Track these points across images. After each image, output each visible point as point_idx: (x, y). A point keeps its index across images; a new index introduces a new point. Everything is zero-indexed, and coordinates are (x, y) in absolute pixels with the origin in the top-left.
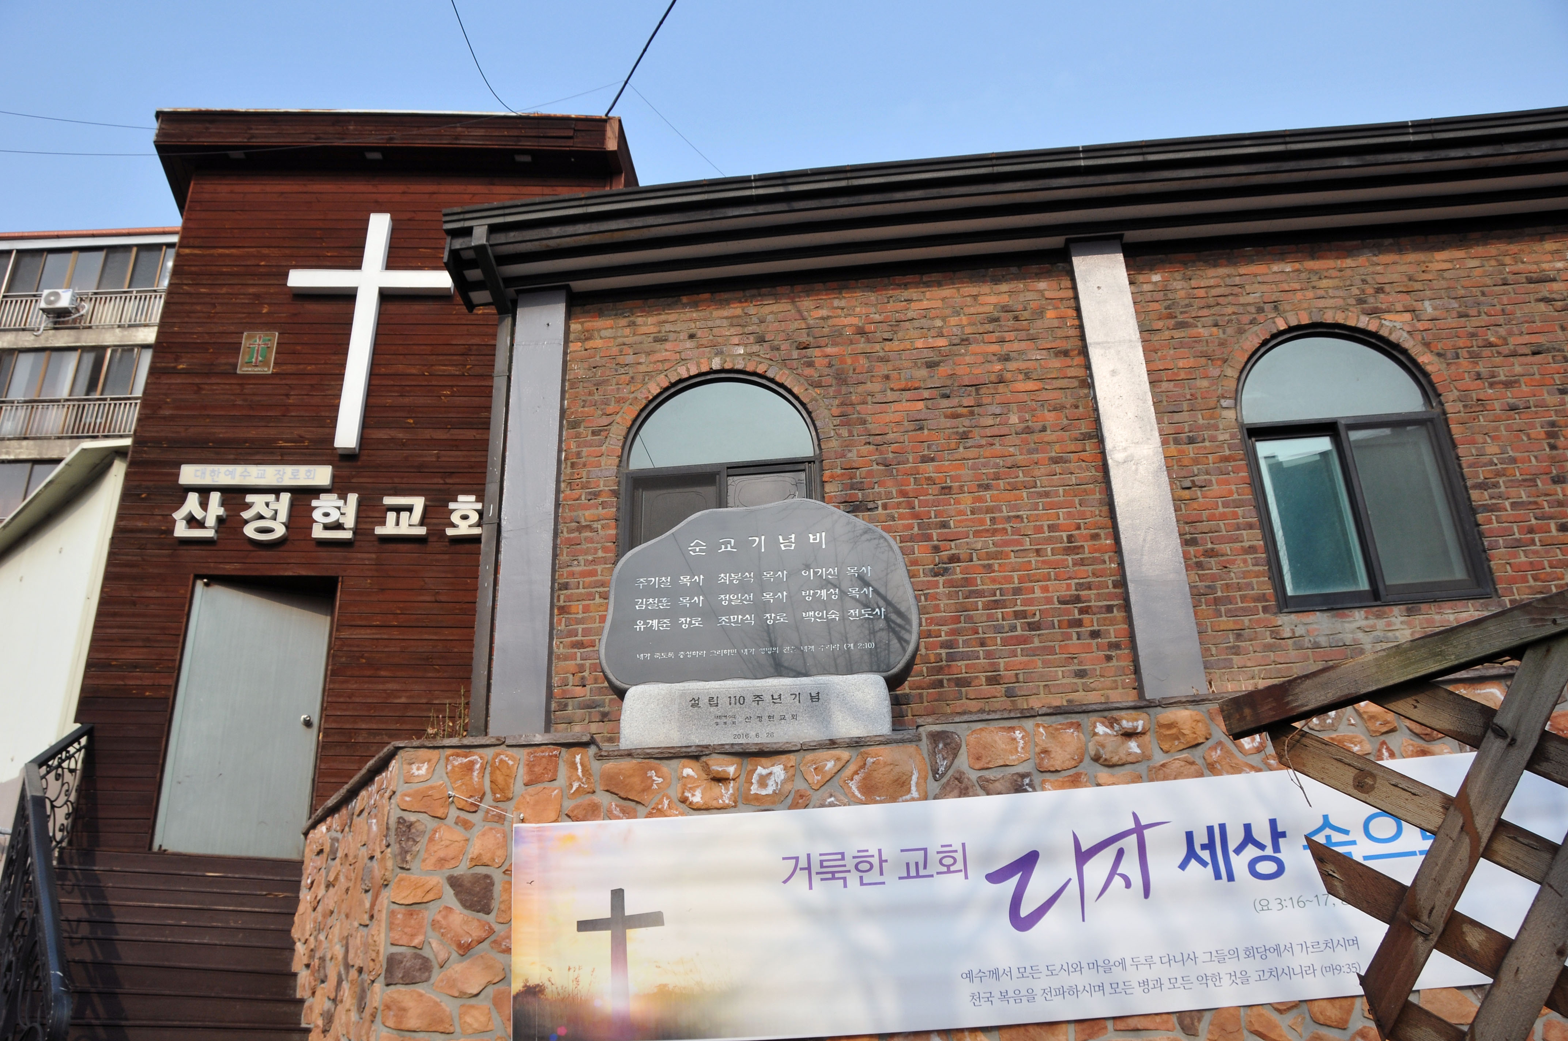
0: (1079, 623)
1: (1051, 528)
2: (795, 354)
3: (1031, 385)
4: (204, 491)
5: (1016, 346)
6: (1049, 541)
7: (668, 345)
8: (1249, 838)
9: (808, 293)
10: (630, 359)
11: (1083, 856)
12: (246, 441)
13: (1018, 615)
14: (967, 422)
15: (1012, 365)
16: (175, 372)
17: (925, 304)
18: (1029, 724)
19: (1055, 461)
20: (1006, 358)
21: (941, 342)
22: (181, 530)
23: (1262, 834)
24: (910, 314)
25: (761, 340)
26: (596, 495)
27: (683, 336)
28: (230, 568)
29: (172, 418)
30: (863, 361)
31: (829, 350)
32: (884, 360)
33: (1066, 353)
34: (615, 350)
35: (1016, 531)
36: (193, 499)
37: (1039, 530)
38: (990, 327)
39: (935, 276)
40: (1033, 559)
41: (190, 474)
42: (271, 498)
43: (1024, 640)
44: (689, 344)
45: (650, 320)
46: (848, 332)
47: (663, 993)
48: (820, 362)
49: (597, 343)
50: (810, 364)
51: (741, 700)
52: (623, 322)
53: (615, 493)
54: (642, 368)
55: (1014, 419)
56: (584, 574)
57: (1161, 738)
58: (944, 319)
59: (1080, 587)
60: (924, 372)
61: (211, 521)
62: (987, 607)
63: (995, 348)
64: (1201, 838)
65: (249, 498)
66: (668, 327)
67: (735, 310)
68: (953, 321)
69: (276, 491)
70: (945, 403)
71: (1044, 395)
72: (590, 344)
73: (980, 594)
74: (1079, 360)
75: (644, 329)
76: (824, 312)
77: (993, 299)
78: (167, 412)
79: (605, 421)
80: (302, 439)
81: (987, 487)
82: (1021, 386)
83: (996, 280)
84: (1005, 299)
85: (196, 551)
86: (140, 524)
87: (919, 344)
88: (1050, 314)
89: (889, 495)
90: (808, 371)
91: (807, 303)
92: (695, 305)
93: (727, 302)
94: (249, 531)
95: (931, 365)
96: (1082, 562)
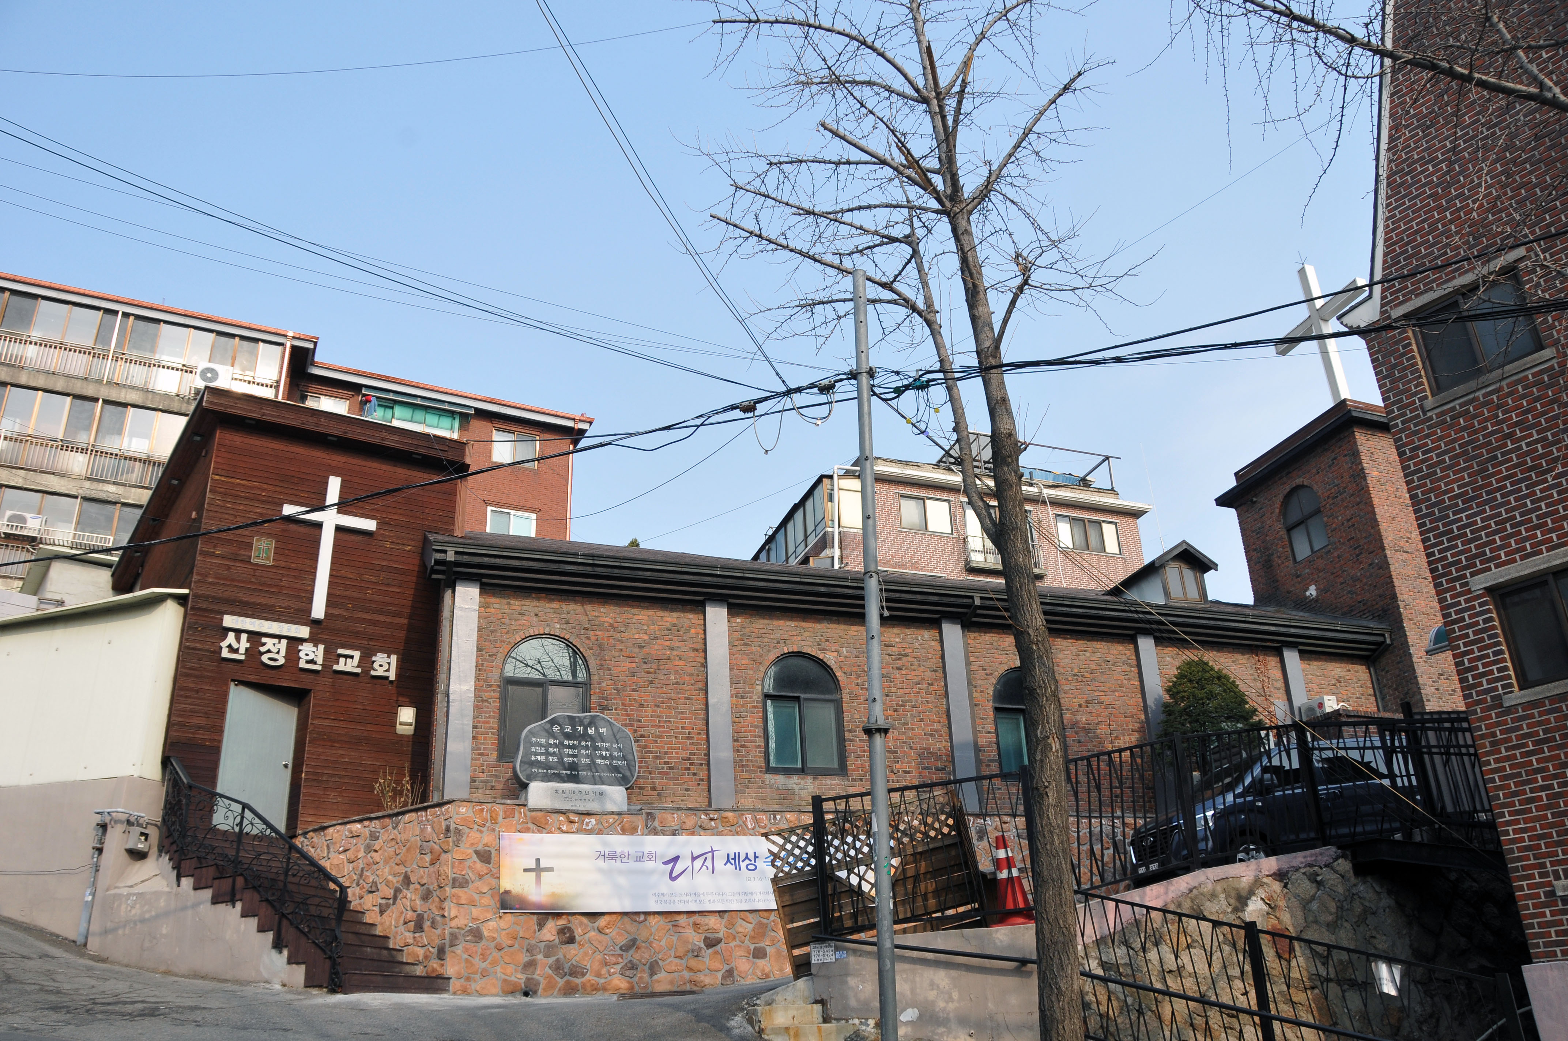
0: (689, 769)
1: (683, 728)
2: (583, 632)
3: (681, 663)
4: (238, 632)
5: (677, 644)
6: (681, 733)
7: (525, 618)
8: (747, 857)
9: (590, 603)
10: (507, 621)
11: (694, 859)
12: (258, 604)
13: (665, 763)
14: (652, 675)
15: (674, 653)
16: (213, 555)
17: (641, 617)
18: (679, 812)
19: (687, 699)
20: (672, 649)
21: (646, 637)
22: (225, 653)
23: (751, 856)
24: (634, 621)
25: (567, 623)
26: (491, 686)
27: (532, 614)
28: (252, 678)
29: (214, 584)
30: (612, 641)
31: (597, 633)
32: (621, 641)
33: (697, 650)
34: (500, 615)
35: (668, 727)
36: (231, 636)
37: (677, 728)
38: (667, 633)
39: (647, 604)
40: (674, 740)
41: (229, 621)
42: (276, 641)
43: (667, 774)
44: (535, 619)
45: (517, 603)
46: (606, 625)
47: (553, 895)
48: (592, 637)
49: (492, 610)
50: (588, 638)
51: (574, 792)
52: (504, 601)
53: (499, 686)
54: (513, 627)
55: (672, 677)
56: (485, 722)
57: (722, 822)
58: (648, 626)
59: (691, 754)
60: (637, 650)
61: (242, 650)
62: (654, 758)
63: (668, 643)
64: (732, 856)
65: (264, 640)
66: (525, 608)
67: (555, 605)
68: (652, 627)
69: (279, 637)
70: (645, 666)
71: (686, 668)
72: (488, 610)
73: (651, 752)
74: (702, 654)
75: (514, 607)
76: (596, 614)
77: (669, 619)
78: (211, 580)
79: (495, 650)
80: (289, 608)
81: (658, 706)
82: (677, 663)
83: (672, 611)
84: (675, 621)
85: (231, 666)
86: (198, 645)
87: (636, 636)
88: (693, 631)
89: (618, 704)
90: (587, 641)
91: (588, 608)
92: (538, 599)
93: (553, 600)
94: (265, 658)
95: (641, 647)
96: (693, 744)
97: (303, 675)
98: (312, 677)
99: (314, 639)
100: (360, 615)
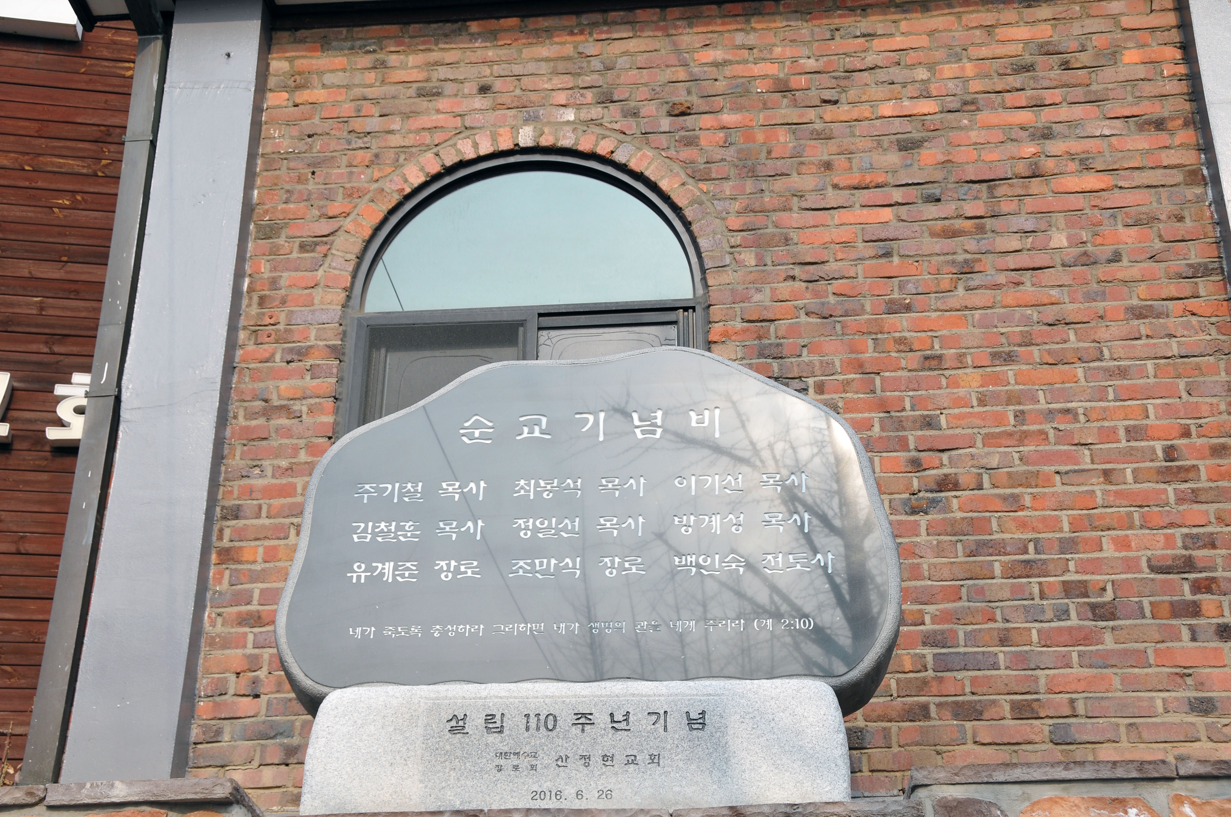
0: (1194, 609)
1: (1132, 433)
2: (665, 123)
3: (1091, 181)
5: (1064, 113)
6: (1128, 455)
7: (442, 103)
9: (691, 21)
10: (374, 123)
13: (1068, 589)
14: (971, 244)
15: (1055, 147)
17: (899, 41)
20: (1047, 134)
21: (926, 106)
24: (871, 59)
25: (606, 100)
26: (302, 353)
27: (470, 88)
30: (783, 136)
31: (727, 118)
32: (825, 137)
34: (347, 109)
35: (1063, 436)
38: (1016, 81)
40: (1099, 489)
44: (479, 102)
45: (412, 60)
46: (760, 87)
48: (709, 138)
49: (318, 94)
50: (690, 142)
51: (548, 724)
52: (366, 60)
53: (337, 353)
54: (395, 140)
55: (1059, 239)
56: (270, 492)
58: (931, 67)
60: (893, 158)
62: (1010, 573)
63: (1025, 116)
66: (443, 72)
68: (949, 70)
70: (932, 211)
71: (1117, 198)
72: (303, 96)
73: (999, 548)
74: (1188, 136)
75: (401, 75)
76: (717, 54)
77: (1022, 32)
79: (324, 227)
82: (1073, 182)
84: (1044, 32)
87: (887, 109)
88: (1130, 56)
89: (828, 369)
90: (687, 153)
92: (493, 35)
93: (549, 32)
95: (908, 146)
96: (1195, 497)
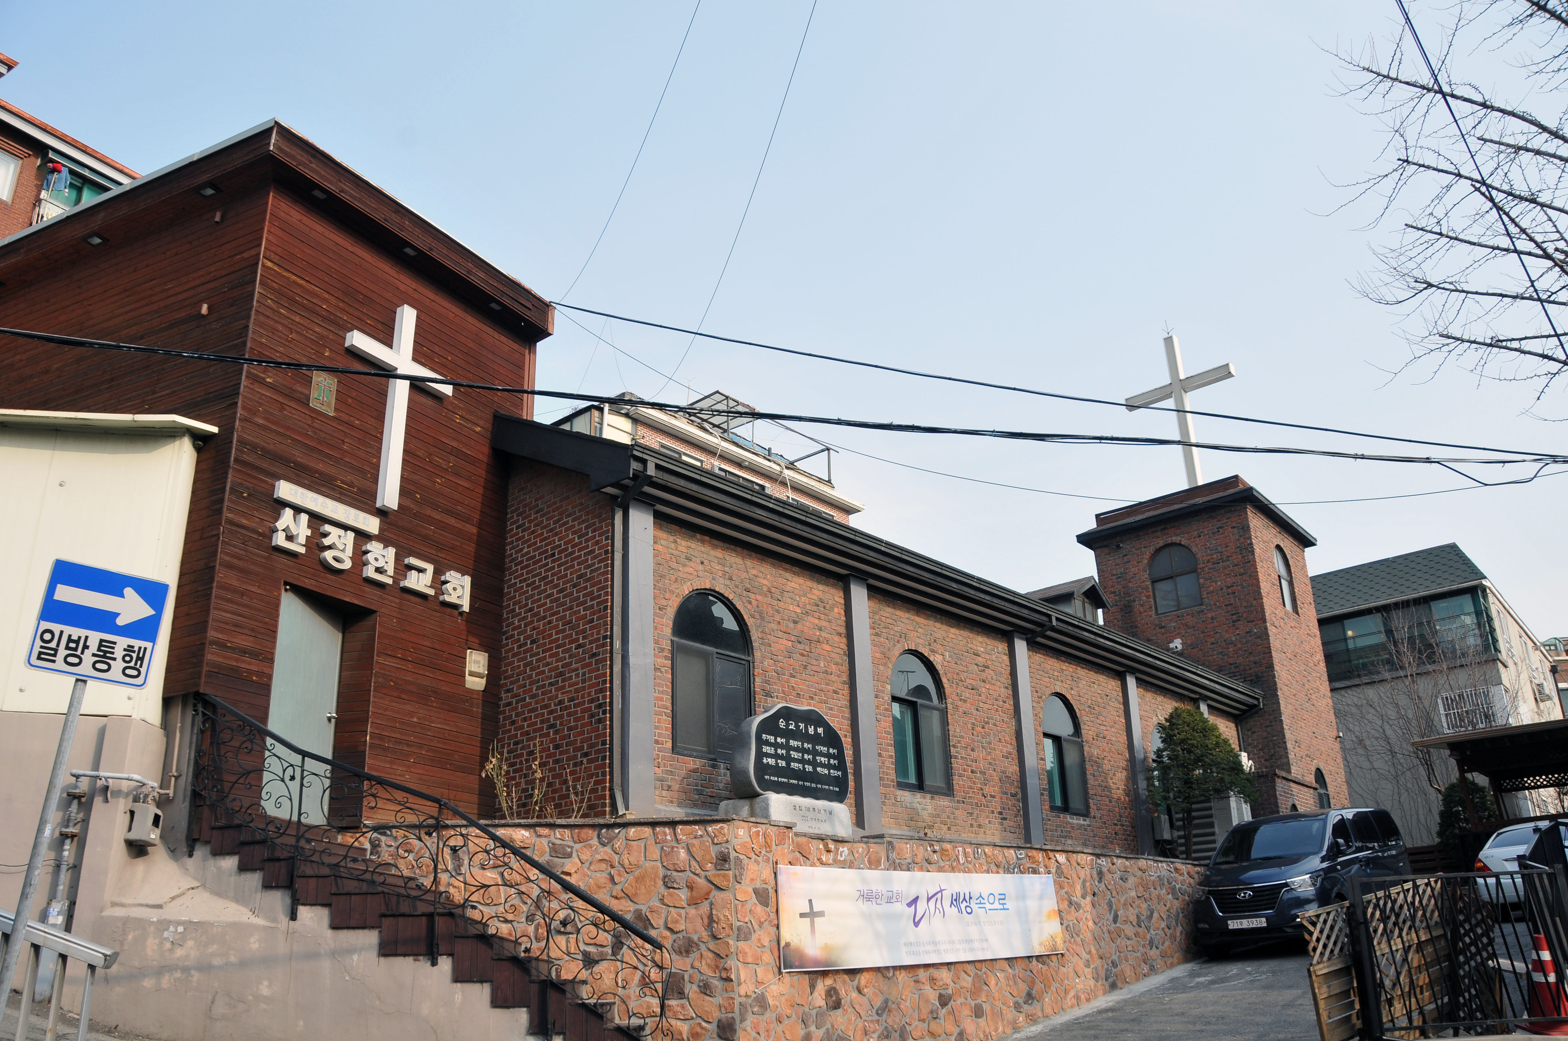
3: (828, 648)
4: (298, 510)
7: (692, 564)
8: (964, 899)
9: (750, 557)
10: (676, 566)
11: (929, 899)
12: (317, 471)
14: (806, 660)
15: (824, 634)
16: (263, 383)
17: (793, 584)
18: (911, 842)
19: (835, 692)
20: (821, 629)
21: (798, 610)
22: (280, 540)
23: (967, 898)
24: (788, 589)
25: (731, 579)
26: (662, 650)
27: (698, 561)
28: (308, 583)
29: (262, 427)
30: (770, 609)
31: (758, 597)
32: (778, 611)
33: (841, 635)
34: (668, 556)
36: (288, 513)
38: (815, 608)
39: (797, 569)
41: (285, 490)
42: (341, 532)
44: (701, 567)
45: (683, 543)
46: (765, 588)
47: (826, 947)
48: (754, 602)
49: (660, 548)
50: (750, 603)
51: (808, 809)
52: (671, 538)
53: (671, 652)
54: (681, 574)
55: (822, 664)
58: (799, 596)
60: (791, 625)
61: (302, 540)
63: (816, 621)
65: (327, 528)
66: (691, 551)
67: (719, 553)
68: (803, 599)
69: (345, 527)
70: (799, 646)
71: (832, 655)
75: (680, 548)
77: (816, 592)
78: (261, 421)
80: (351, 485)
83: (819, 582)
85: (283, 559)
86: (245, 522)
87: (791, 607)
88: (836, 610)
89: (778, 691)
90: (749, 606)
91: (749, 563)
92: (704, 543)
94: (328, 555)
95: (795, 622)
97: (367, 589)
98: (377, 592)
99: (383, 538)
100: (429, 512)
